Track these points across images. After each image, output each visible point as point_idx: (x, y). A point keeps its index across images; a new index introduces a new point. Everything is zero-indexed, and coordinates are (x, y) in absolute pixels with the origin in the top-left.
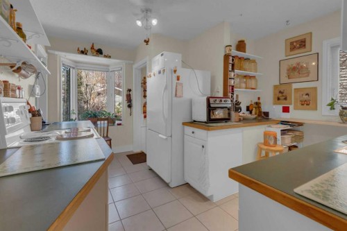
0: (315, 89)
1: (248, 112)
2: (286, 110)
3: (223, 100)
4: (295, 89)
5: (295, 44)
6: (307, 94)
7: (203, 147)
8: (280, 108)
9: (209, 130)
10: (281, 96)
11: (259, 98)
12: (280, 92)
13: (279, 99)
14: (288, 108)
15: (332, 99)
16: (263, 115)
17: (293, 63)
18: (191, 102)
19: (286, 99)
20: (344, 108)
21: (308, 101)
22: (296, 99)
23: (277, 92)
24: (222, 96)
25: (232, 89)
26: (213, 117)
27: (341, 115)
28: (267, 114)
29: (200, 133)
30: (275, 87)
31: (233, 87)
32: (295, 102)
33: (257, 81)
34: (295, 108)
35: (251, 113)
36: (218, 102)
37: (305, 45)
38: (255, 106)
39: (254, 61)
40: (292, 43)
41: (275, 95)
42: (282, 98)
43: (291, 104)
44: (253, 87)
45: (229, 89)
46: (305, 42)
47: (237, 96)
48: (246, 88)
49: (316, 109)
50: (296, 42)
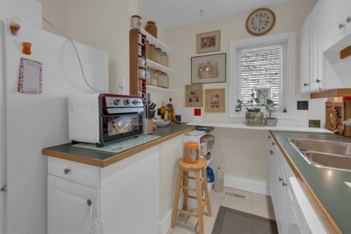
0: (223, 90)
1: (160, 116)
2: (197, 112)
3: (131, 100)
4: (206, 90)
5: (205, 40)
6: (217, 96)
7: (89, 203)
8: (192, 110)
9: (102, 165)
10: (193, 97)
11: (171, 100)
12: (192, 93)
13: (191, 101)
14: (200, 110)
15: (239, 101)
16: (175, 119)
17: (204, 61)
18: (65, 105)
19: (197, 100)
20: (249, 110)
21: (217, 103)
22: (207, 101)
23: (189, 92)
24: (128, 94)
25: (144, 85)
26: (112, 133)
27: (248, 117)
28: (179, 118)
29: (82, 171)
30: (187, 87)
31: (144, 81)
32: (206, 105)
33: (168, 79)
34: (207, 111)
35: (163, 118)
36: (121, 104)
37: (214, 44)
38: (167, 108)
39: (165, 54)
40: (203, 39)
41: (187, 95)
42: (194, 99)
43: (202, 106)
44: (165, 85)
45: (139, 84)
46: (214, 40)
47: (149, 95)
48: (158, 86)
49: (224, 111)
50: (207, 38)
